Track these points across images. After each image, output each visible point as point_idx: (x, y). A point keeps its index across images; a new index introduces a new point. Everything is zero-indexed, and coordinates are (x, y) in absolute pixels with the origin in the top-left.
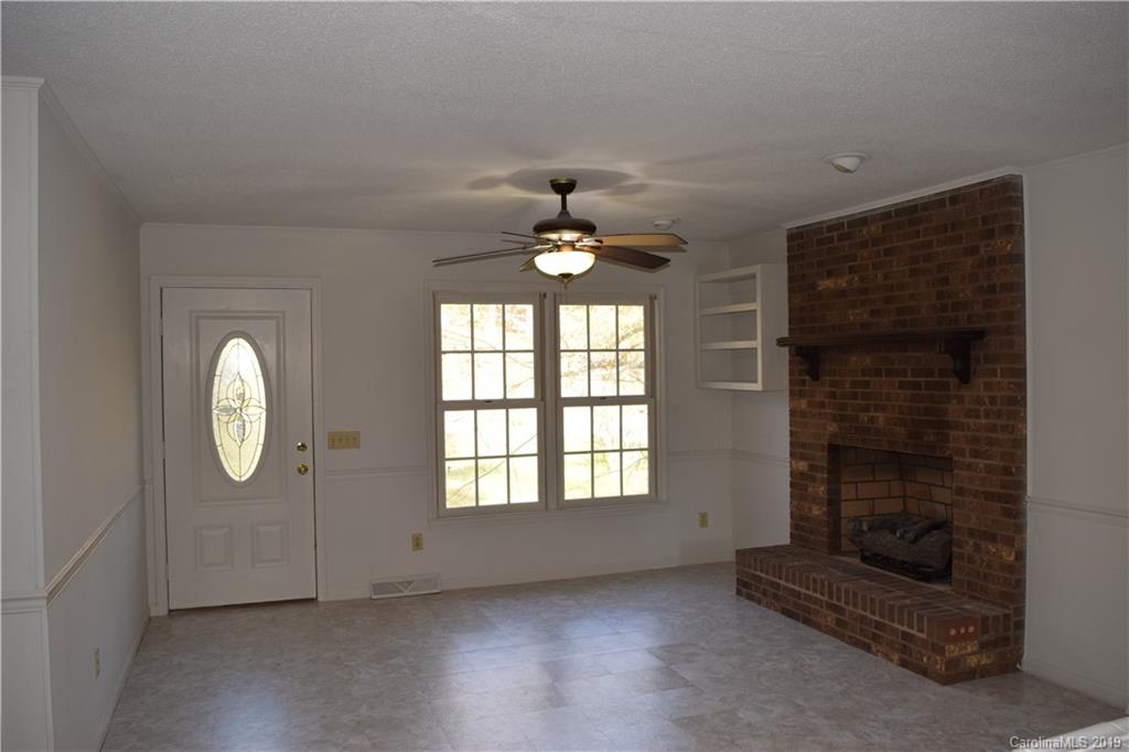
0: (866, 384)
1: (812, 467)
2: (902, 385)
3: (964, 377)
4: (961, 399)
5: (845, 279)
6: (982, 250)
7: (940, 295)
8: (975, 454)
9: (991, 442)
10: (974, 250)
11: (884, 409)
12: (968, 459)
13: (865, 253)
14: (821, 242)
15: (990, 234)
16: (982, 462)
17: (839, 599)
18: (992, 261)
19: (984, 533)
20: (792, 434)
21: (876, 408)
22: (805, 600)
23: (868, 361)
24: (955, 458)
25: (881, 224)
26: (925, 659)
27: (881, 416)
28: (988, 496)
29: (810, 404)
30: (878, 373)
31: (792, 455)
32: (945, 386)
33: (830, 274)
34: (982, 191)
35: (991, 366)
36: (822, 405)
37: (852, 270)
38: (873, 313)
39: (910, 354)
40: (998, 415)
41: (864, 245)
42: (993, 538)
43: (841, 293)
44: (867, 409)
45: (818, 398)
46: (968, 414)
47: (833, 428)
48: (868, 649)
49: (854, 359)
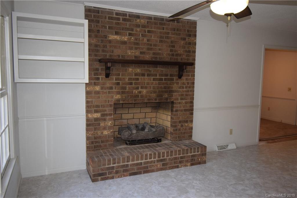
0: (138, 79)
1: (103, 115)
2: (154, 79)
3: (180, 76)
4: (178, 83)
5: (127, 37)
6: (187, 39)
7: (171, 51)
8: (182, 99)
9: (187, 95)
10: (184, 39)
11: (146, 88)
12: (179, 101)
13: (138, 29)
14: (110, 18)
15: (190, 36)
16: (184, 101)
18: (190, 44)
19: (184, 121)
20: (87, 102)
21: (142, 88)
23: (138, 70)
24: (174, 101)
25: (147, 20)
26: (199, 159)
27: (144, 91)
28: (185, 110)
29: (102, 88)
30: (143, 75)
31: (88, 112)
32: (173, 80)
33: (117, 33)
34: (188, 22)
35: (188, 74)
36: (111, 88)
37: (130, 34)
38: (141, 53)
39: (158, 69)
40: (190, 87)
41: (138, 26)
42: (187, 122)
43: (124, 43)
44: (138, 88)
45: (108, 85)
46: (180, 88)
47: (118, 97)
49: (131, 69)
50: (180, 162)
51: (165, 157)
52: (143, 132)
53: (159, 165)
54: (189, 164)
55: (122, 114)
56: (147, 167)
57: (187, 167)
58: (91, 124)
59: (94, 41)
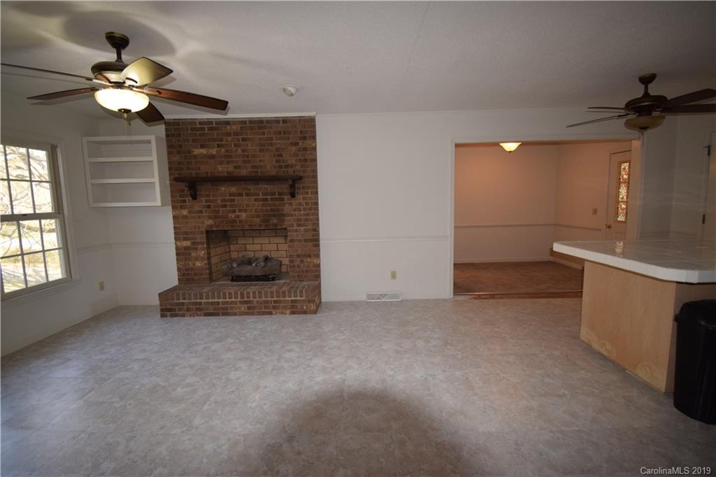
0: (233, 200)
1: (193, 244)
2: (255, 200)
3: (293, 195)
4: (291, 204)
5: (215, 150)
6: (300, 144)
7: (277, 161)
8: (299, 225)
9: (306, 220)
10: (296, 144)
11: (245, 211)
12: (295, 228)
13: (229, 138)
14: (194, 129)
15: (305, 138)
16: (302, 228)
17: (248, 297)
18: (305, 149)
19: (305, 255)
20: (175, 228)
21: (240, 211)
22: (222, 304)
23: (233, 189)
24: (288, 228)
25: (240, 126)
26: (305, 307)
27: (244, 215)
28: (305, 240)
29: (190, 212)
30: (240, 195)
31: (176, 239)
32: (283, 200)
33: (202, 146)
34: (300, 120)
35: (306, 190)
36: (201, 212)
37: (219, 146)
38: (236, 167)
39: (260, 186)
40: (310, 209)
41: (228, 134)
42: (309, 256)
43: (213, 157)
44: (234, 212)
45: (197, 208)
46: (295, 210)
47: (210, 222)
48: (271, 313)
49: (223, 189)
50: (274, 308)
51: (251, 299)
52: (249, 267)
53: (244, 308)
54: (288, 312)
55: (245, 244)
56: (227, 309)
57: (284, 316)
58: (181, 254)
59: (176, 158)
